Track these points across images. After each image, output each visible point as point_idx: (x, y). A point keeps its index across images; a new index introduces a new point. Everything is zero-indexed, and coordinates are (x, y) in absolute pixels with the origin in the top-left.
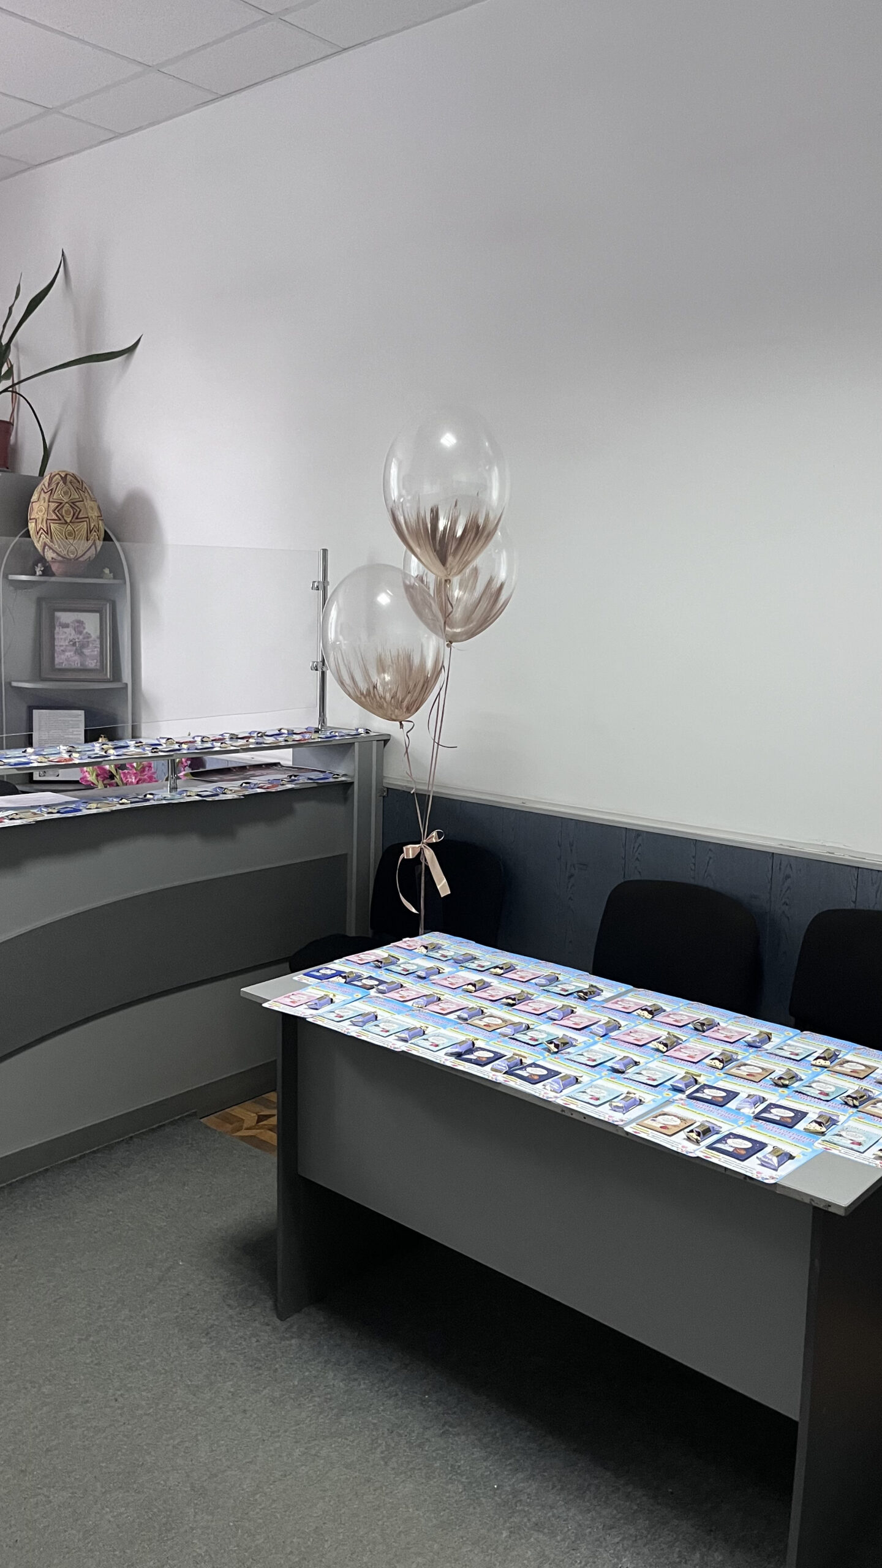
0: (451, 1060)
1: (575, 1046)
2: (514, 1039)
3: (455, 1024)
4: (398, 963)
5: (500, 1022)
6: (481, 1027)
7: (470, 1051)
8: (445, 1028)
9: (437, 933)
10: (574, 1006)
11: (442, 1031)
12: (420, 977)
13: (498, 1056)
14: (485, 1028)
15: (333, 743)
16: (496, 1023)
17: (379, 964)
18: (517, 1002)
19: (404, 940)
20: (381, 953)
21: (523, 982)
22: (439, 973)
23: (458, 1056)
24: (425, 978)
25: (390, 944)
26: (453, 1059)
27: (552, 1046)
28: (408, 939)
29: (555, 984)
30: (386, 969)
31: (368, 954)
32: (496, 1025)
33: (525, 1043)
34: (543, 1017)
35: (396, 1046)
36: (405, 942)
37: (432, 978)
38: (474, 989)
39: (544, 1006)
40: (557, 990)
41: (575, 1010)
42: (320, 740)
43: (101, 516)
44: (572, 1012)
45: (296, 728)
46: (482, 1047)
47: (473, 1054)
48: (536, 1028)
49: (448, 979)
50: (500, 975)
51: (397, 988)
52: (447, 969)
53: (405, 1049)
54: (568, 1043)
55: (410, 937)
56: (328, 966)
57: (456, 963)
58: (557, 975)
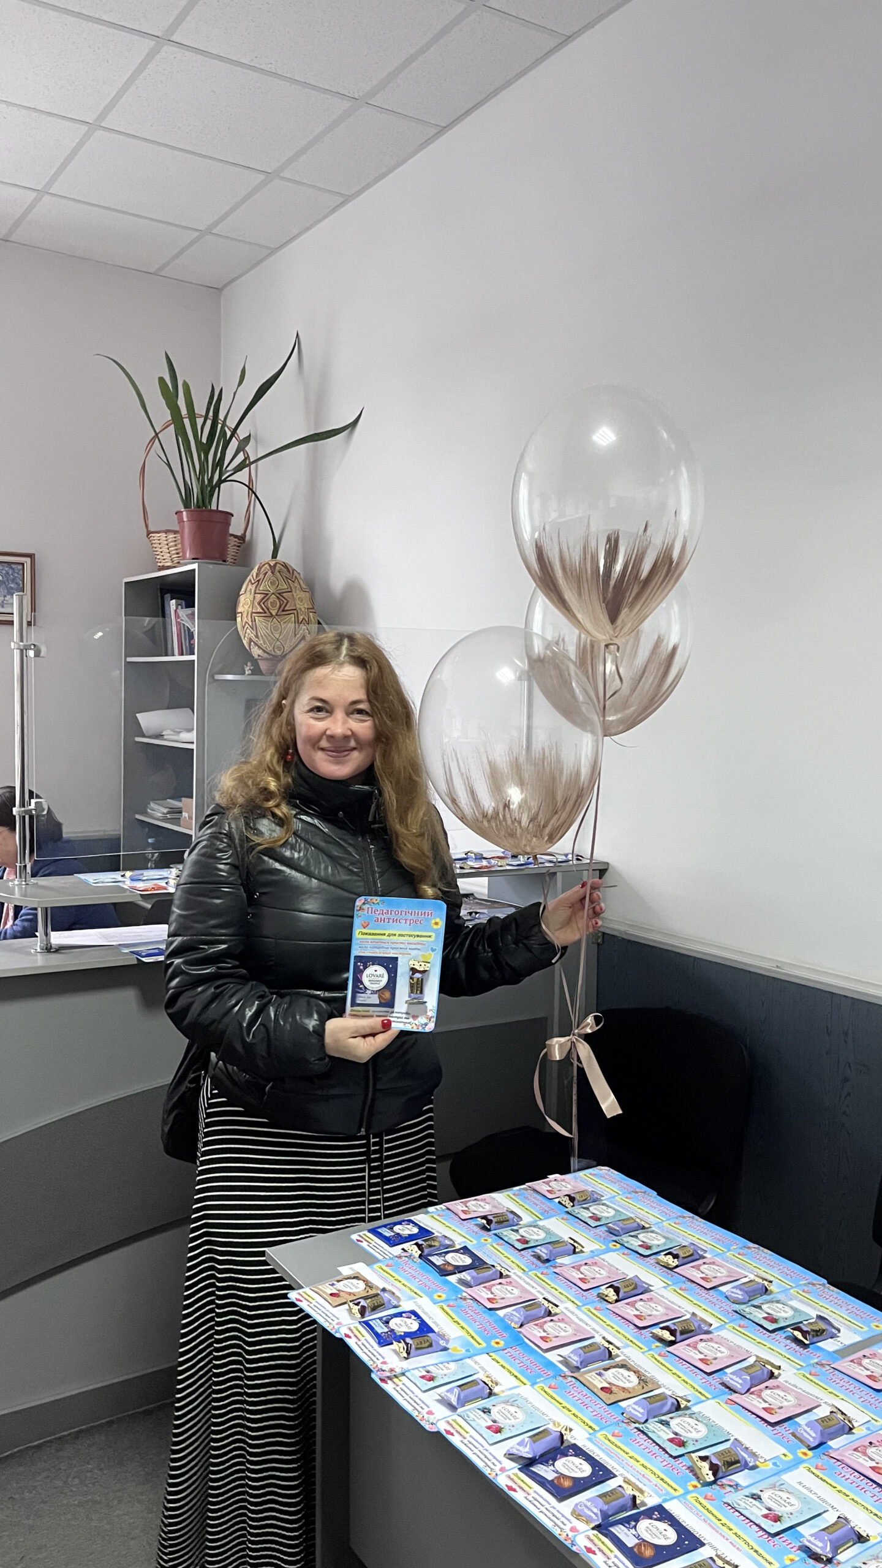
0: (510, 1473)
1: (754, 1468)
2: (643, 1432)
3: (554, 1377)
4: (520, 1223)
5: (635, 1380)
6: (595, 1390)
7: (549, 1456)
8: (533, 1385)
9: (605, 1170)
10: (777, 1364)
11: (528, 1392)
12: (539, 1258)
13: (601, 1473)
14: (602, 1394)
15: (526, 872)
16: (627, 1385)
17: (488, 1224)
18: (679, 1337)
19: (551, 1177)
20: (501, 1200)
21: (705, 1288)
22: (574, 1252)
23: (527, 1465)
24: (548, 1261)
25: (524, 1184)
26: (513, 1467)
27: (705, 1467)
28: (557, 1176)
29: (755, 1303)
30: (496, 1235)
31: (482, 1200)
32: (624, 1389)
33: (660, 1447)
34: (714, 1380)
35: (432, 1418)
36: (548, 1183)
37: (559, 1261)
38: (615, 1298)
39: (726, 1352)
40: (758, 1315)
41: (776, 1372)
42: (508, 868)
43: (313, 608)
44: (772, 1376)
45: (485, 851)
46: (580, 1444)
47: (554, 1460)
48: (695, 1409)
49: (583, 1269)
50: (671, 1269)
51: (494, 1277)
52: (589, 1244)
53: (442, 1427)
54: (738, 1462)
55: (561, 1174)
56: (412, 1218)
57: (611, 1233)
58: (766, 1283)
